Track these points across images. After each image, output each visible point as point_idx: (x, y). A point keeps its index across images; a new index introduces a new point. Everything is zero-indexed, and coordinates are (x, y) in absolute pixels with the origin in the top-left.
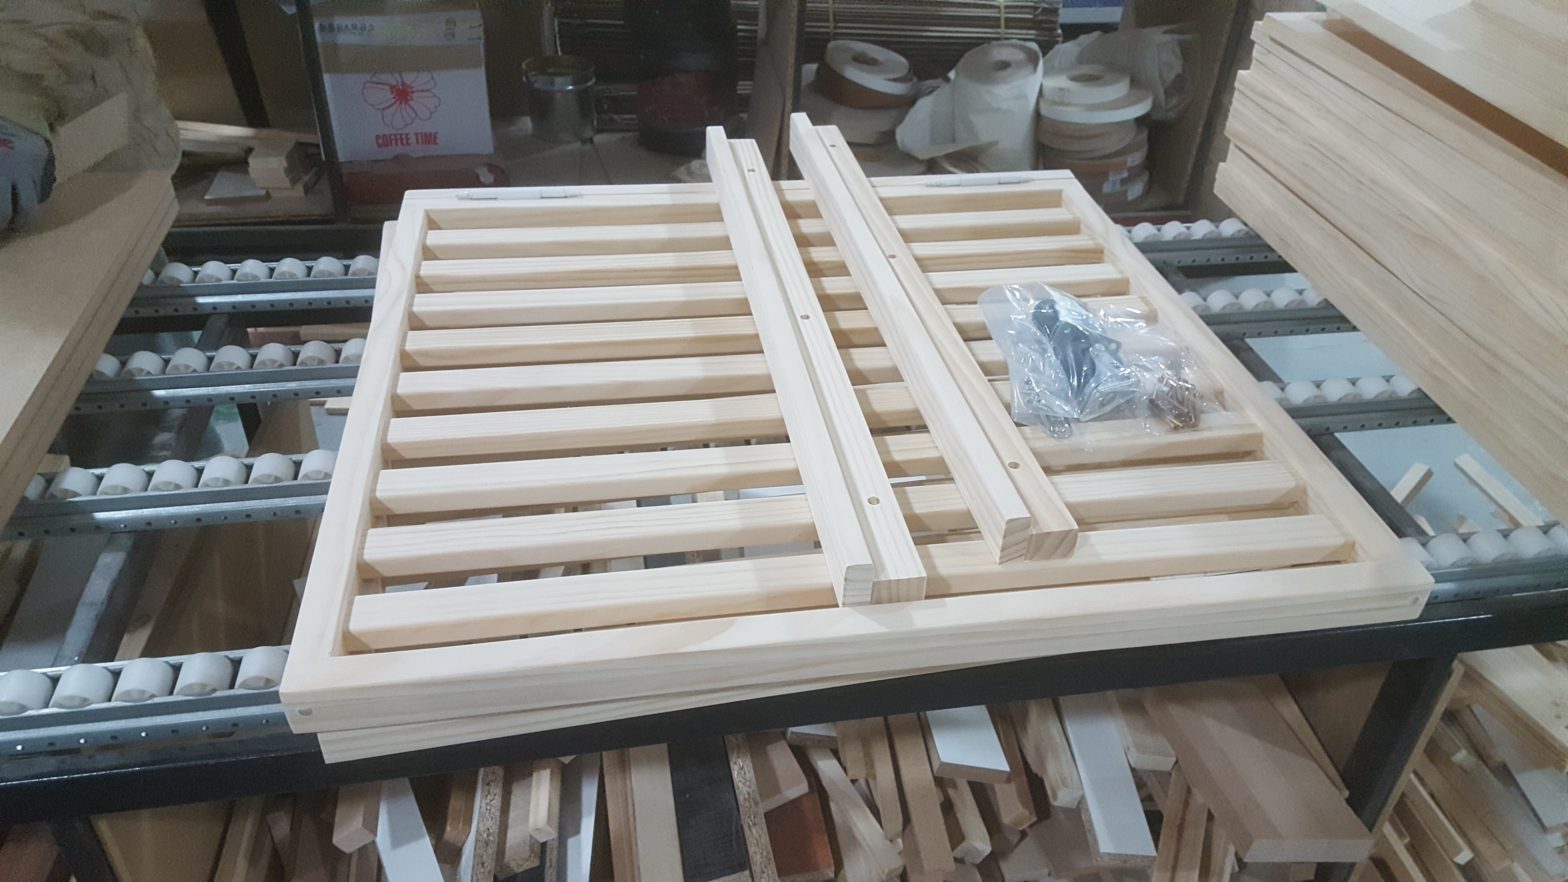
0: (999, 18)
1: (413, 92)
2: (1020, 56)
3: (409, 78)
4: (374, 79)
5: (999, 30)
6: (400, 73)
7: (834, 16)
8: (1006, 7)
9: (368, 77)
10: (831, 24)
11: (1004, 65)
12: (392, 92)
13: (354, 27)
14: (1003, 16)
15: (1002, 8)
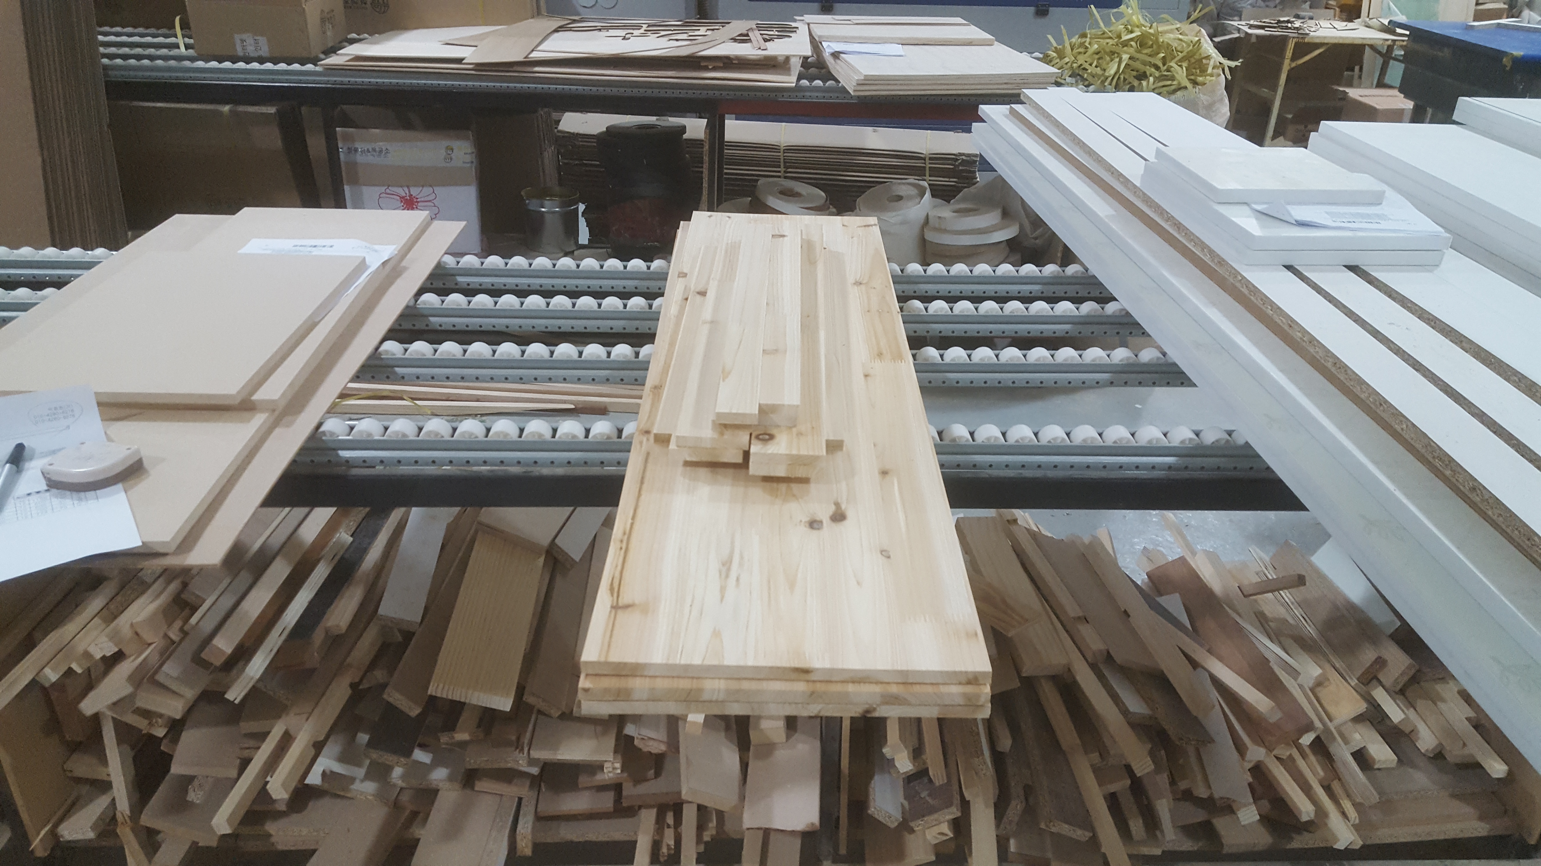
0: (924, 167)
1: (418, 202)
2: (913, 191)
3: (414, 191)
4: (388, 191)
5: (925, 178)
6: (408, 187)
7: (785, 163)
8: (930, 159)
9: (383, 189)
10: (782, 169)
11: (900, 198)
12: (402, 201)
13: (374, 150)
14: (928, 166)
15: (927, 159)
